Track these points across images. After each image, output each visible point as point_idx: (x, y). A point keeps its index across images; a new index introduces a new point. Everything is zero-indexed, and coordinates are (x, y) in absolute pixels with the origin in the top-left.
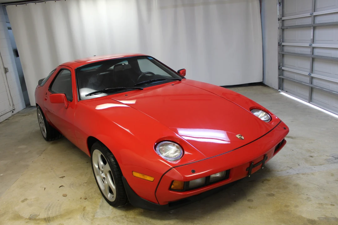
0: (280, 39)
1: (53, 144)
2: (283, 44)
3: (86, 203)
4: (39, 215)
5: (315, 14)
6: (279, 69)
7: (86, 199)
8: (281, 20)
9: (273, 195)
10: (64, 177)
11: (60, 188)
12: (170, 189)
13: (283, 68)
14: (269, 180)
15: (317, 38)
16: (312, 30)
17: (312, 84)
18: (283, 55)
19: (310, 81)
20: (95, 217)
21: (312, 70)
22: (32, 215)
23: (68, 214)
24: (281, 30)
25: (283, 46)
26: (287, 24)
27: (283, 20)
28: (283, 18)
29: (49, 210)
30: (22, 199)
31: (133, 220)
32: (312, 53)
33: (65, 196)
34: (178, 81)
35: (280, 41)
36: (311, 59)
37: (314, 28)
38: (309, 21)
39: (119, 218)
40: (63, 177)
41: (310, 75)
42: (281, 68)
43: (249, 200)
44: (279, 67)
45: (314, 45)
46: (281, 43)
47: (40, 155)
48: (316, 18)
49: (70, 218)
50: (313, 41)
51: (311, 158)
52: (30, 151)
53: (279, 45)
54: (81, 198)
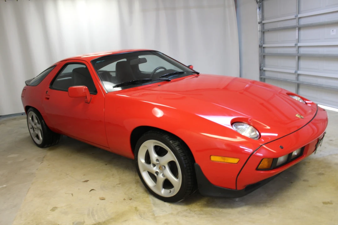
0: (261, 42)
1: (50, 150)
2: (264, 46)
3: (134, 204)
4: (84, 222)
5: (300, 16)
6: (260, 70)
7: (131, 199)
8: (261, 24)
9: (323, 174)
10: (88, 181)
11: (91, 192)
12: (257, 169)
13: (264, 69)
14: (309, 163)
15: (302, 38)
16: (297, 31)
17: (298, 80)
18: (264, 56)
19: (296, 78)
20: (156, 215)
21: (298, 68)
22: (75, 223)
23: (119, 216)
24: (262, 33)
25: (264, 48)
26: (267, 27)
27: (263, 24)
28: (263, 22)
29: (93, 215)
30: (50, 207)
31: (202, 213)
32: (297, 52)
33: (103, 199)
34: (196, 74)
35: (261, 43)
36: (297, 58)
37: (299, 29)
38: (294, 23)
39: (185, 213)
40: (86, 181)
41: (296, 72)
42: (263, 68)
43: (304, 181)
44: (260, 67)
45: (299, 45)
46: (261, 45)
47: (42, 162)
48: (300, 20)
49: (126, 221)
50: (298, 41)
51: (331, 141)
52: (26, 159)
53: (259, 47)
54: (124, 199)
